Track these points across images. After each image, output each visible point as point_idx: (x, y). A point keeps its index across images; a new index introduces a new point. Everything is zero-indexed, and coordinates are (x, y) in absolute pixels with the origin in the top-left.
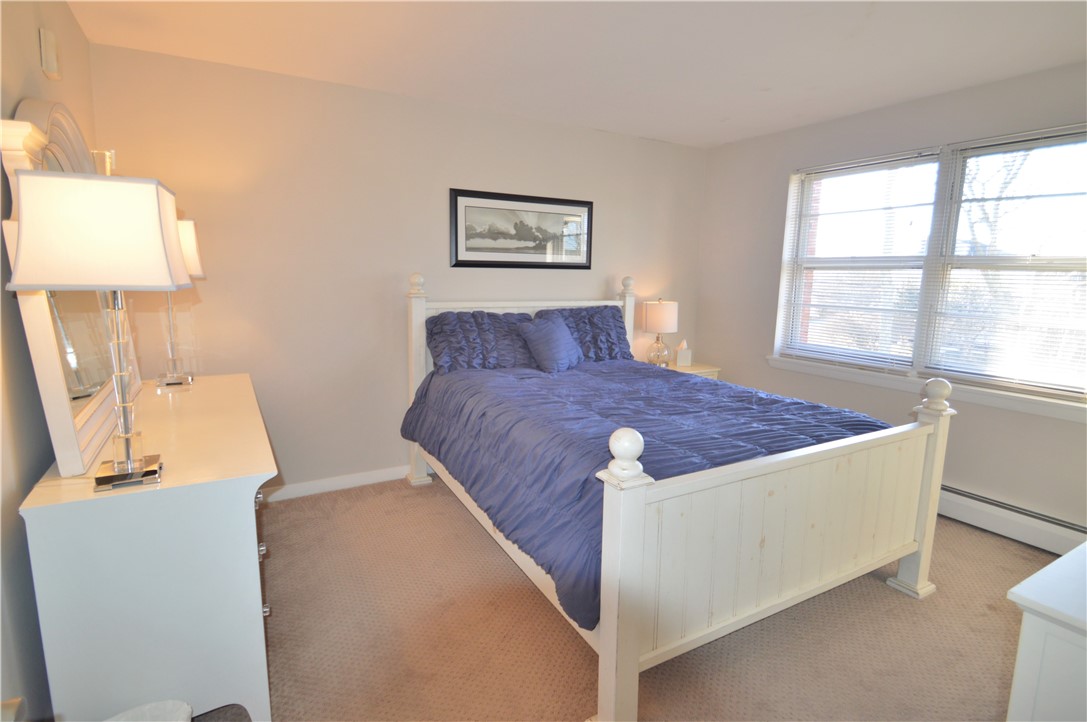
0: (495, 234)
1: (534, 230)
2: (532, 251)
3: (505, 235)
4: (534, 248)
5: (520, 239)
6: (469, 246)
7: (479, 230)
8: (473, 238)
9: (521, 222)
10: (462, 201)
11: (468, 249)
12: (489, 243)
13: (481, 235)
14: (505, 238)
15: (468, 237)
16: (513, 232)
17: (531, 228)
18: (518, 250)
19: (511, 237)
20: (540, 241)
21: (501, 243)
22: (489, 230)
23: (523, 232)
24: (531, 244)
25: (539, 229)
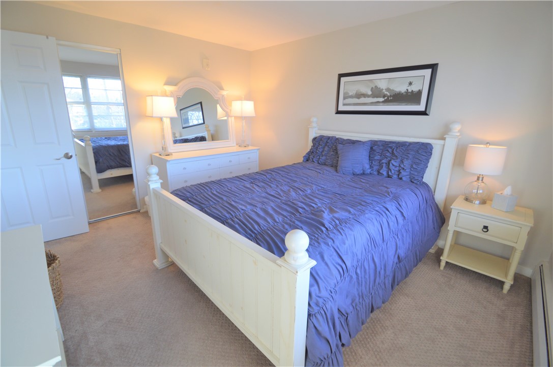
0: (359, 95)
1: (384, 91)
2: (381, 104)
3: (365, 96)
4: (383, 102)
5: (373, 97)
6: (344, 103)
7: (350, 94)
8: (347, 98)
9: (376, 86)
10: (343, 79)
11: (344, 105)
12: (356, 101)
13: (351, 97)
14: (365, 97)
15: (345, 98)
16: (370, 93)
17: (383, 90)
18: (372, 104)
19: (368, 96)
20: (388, 97)
21: (363, 100)
22: (356, 93)
23: (376, 92)
24: (381, 99)
25: (388, 90)
